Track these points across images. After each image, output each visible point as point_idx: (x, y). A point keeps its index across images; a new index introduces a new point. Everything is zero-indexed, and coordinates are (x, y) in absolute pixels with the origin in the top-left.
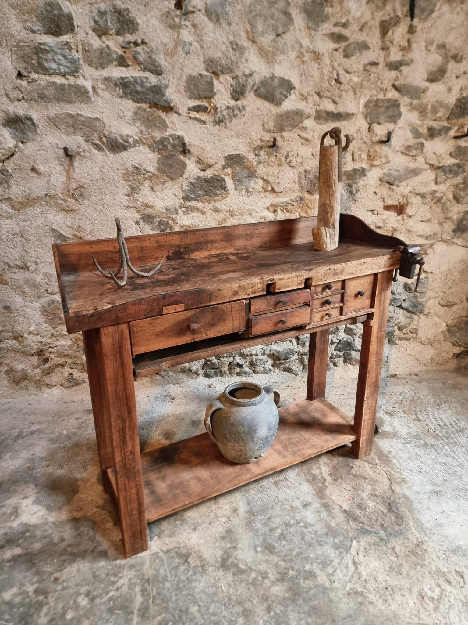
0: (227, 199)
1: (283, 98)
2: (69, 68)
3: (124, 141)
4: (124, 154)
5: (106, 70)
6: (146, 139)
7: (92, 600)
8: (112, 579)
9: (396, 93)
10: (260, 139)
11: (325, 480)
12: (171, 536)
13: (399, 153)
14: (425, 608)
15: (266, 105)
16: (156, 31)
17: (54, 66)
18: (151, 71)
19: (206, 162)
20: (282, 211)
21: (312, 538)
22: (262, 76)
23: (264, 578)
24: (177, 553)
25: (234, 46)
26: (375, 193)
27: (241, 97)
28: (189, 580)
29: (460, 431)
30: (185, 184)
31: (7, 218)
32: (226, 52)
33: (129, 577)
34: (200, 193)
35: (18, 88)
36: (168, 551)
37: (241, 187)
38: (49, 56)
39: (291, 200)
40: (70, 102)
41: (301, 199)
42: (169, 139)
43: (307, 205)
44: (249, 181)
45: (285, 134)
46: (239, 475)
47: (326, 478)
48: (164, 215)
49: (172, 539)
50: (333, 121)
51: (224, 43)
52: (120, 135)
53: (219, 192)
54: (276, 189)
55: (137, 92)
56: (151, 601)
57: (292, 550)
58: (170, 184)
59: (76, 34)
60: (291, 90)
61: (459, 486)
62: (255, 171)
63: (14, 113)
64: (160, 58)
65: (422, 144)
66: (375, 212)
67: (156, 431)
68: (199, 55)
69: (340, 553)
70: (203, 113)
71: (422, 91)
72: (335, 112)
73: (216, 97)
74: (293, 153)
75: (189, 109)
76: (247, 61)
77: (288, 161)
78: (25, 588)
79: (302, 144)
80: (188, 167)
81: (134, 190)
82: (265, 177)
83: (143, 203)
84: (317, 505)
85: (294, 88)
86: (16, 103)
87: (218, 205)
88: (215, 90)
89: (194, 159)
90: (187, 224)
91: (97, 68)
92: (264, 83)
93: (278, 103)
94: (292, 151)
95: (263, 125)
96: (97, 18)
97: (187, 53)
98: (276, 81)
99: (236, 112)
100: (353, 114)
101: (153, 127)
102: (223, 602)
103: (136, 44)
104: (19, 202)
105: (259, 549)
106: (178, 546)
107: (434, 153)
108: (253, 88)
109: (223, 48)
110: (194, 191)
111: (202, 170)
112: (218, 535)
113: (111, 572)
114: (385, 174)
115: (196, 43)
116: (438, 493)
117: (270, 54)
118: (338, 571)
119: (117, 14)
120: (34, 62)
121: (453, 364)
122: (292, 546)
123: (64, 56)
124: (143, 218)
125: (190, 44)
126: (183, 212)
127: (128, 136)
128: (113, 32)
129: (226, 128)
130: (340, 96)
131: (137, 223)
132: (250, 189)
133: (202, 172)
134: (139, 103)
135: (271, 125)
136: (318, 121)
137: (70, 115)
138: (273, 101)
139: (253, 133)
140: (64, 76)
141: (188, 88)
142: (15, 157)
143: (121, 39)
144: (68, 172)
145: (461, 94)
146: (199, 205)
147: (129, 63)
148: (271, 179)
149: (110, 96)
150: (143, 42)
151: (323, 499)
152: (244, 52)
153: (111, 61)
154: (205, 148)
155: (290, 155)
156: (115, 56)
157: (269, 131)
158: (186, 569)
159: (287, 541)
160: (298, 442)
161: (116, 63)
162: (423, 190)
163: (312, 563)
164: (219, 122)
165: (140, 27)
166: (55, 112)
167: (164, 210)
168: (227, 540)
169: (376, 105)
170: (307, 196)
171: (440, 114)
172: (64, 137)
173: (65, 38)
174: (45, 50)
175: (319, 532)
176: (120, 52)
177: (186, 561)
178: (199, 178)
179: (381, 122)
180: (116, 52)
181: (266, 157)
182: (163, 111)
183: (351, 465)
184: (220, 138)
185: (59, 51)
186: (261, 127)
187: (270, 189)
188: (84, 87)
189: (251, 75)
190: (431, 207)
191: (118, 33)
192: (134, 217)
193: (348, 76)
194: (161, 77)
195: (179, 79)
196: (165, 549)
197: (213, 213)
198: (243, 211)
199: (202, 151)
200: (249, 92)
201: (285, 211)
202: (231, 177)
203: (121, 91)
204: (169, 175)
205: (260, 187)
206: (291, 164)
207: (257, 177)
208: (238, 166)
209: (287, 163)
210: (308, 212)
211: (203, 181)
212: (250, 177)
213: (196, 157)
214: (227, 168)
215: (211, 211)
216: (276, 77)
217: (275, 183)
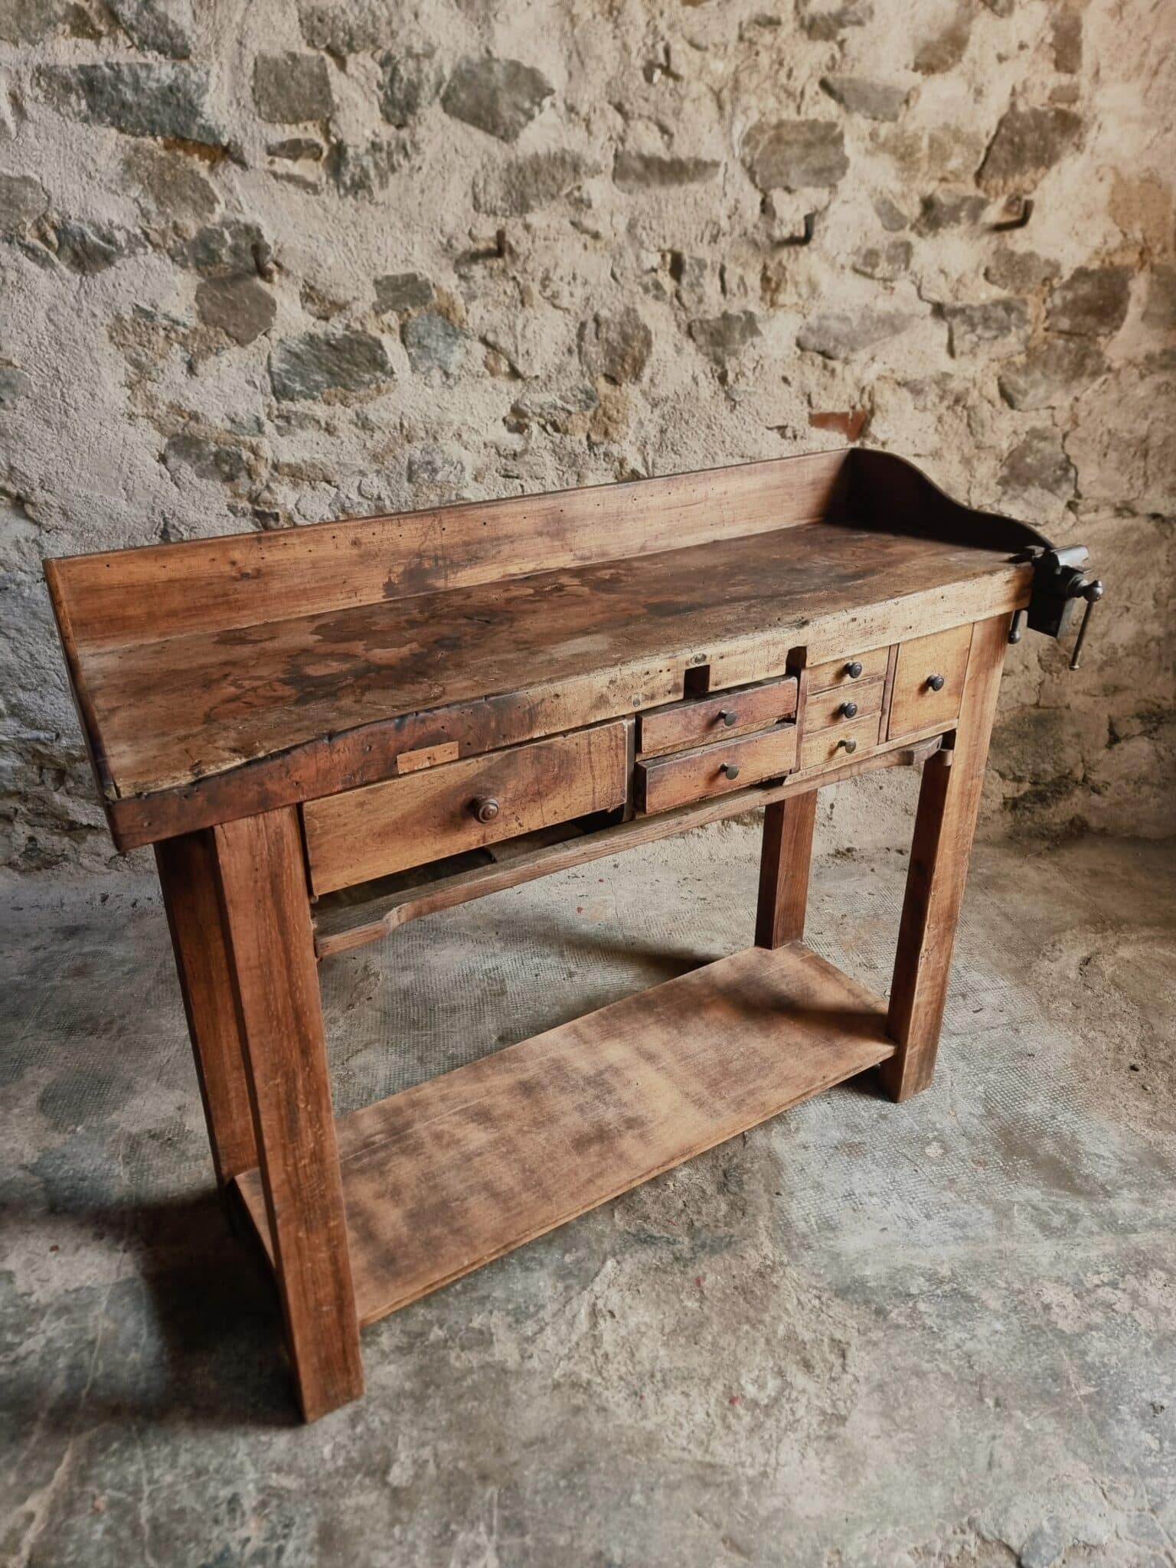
0: (392, 396)
1: (522, 119)
3: (103, 238)
4: (109, 274)
5: (39, 46)
6: (162, 233)
9: (833, 103)
10: (470, 233)
13: (848, 271)
14: (729, 1427)
15: (479, 135)
18: (159, 49)
19: (328, 296)
20: (544, 428)
22: (459, 58)
26: (785, 380)
27: (409, 117)
29: (964, 996)
30: (277, 354)
33: (49, 1334)
34: (318, 378)
37: (428, 364)
39: (562, 398)
41: (590, 396)
42: (221, 235)
43: (605, 413)
44: (449, 346)
45: (533, 219)
48: (228, 437)
50: (663, 183)
52: (92, 223)
53: (367, 377)
54: (521, 367)
55: (125, 106)
58: (234, 354)
60: (543, 96)
61: (912, 1130)
62: (463, 320)
64: (179, 12)
65: (908, 247)
66: (789, 433)
69: (567, 1288)
70: (311, 162)
71: (902, 99)
72: (666, 157)
73: (340, 118)
74: (560, 272)
75: (271, 152)
76: (416, 14)
77: (548, 293)
79: (585, 247)
80: (279, 310)
81: (143, 370)
82: (491, 338)
83: (171, 406)
85: (551, 92)
87: (370, 411)
88: (336, 98)
89: (296, 288)
90: (292, 461)
92: (465, 76)
93: (508, 135)
94: (557, 265)
95: (475, 196)
98: (499, 74)
99: (397, 158)
100: (716, 164)
101: (177, 200)
107: (942, 271)
108: (437, 92)
110: (300, 374)
111: (319, 318)
114: (809, 329)
116: (853, 1149)
118: (549, 1330)
121: (1002, 824)
124: (172, 445)
126: (278, 428)
127: (112, 224)
129: (374, 203)
130: (677, 113)
131: (163, 459)
132: (453, 369)
133: (323, 323)
134: (133, 134)
135: (494, 193)
136: (622, 184)
138: (494, 127)
139: (448, 218)
141: (262, 94)
145: (1013, 105)
146: (320, 411)
147: (101, 28)
148: (505, 342)
154: (321, 259)
155: (555, 277)
157: (492, 212)
162: (914, 373)
164: (353, 188)
167: (228, 425)
169: (778, 139)
170: (606, 388)
171: (954, 163)
178: (311, 340)
179: (793, 187)
181: (488, 282)
182: (202, 158)
184: (361, 230)
186: (469, 202)
187: (504, 367)
189: (429, 54)
190: (940, 419)
192: (150, 444)
193: (695, 55)
194: (185, 64)
195: (237, 69)
197: (357, 431)
198: (435, 427)
199: (315, 265)
200: (430, 104)
201: (549, 428)
202: (398, 337)
203: (84, 102)
204: (231, 329)
205: (480, 362)
206: (557, 302)
207: (467, 337)
208: (413, 306)
209: (548, 299)
210: (611, 430)
211: (324, 348)
212: (450, 336)
213: (301, 283)
214: (384, 312)
215: (352, 427)
216: (497, 60)
217: (517, 352)
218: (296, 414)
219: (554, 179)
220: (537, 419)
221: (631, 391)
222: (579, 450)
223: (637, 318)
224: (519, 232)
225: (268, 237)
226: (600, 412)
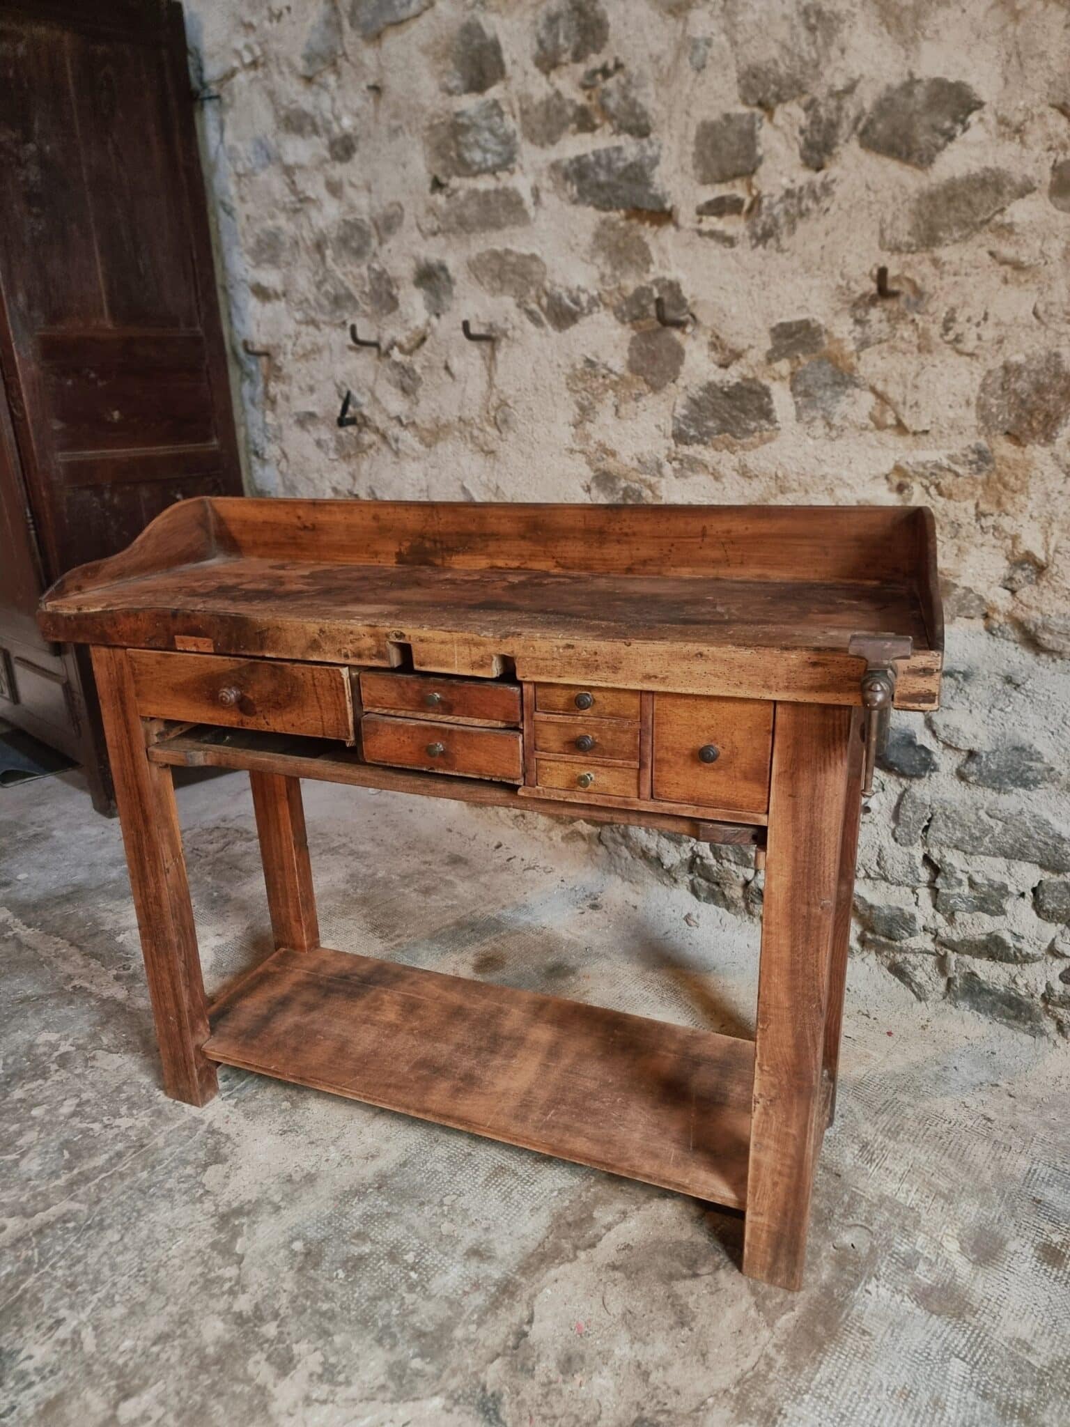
0: (773, 445)
1: (941, 141)
2: (500, 154)
3: (572, 300)
4: (573, 331)
5: (557, 147)
6: (610, 293)
7: (74, 1114)
8: (123, 1110)
11: (593, 1246)
12: (247, 1115)
15: (893, 168)
16: (642, 30)
17: (477, 156)
18: (630, 131)
19: (730, 346)
20: (927, 489)
21: (388, 1314)
22: (881, 88)
23: (231, 1292)
24: (218, 1143)
25: (813, 21)
27: (826, 158)
28: (169, 1195)
30: (681, 400)
31: (414, 459)
32: (789, 44)
33: (137, 1122)
34: (711, 424)
35: (431, 210)
36: (212, 1132)
37: (813, 413)
38: (470, 138)
39: (951, 457)
40: (498, 226)
41: (984, 456)
42: (650, 291)
43: (1000, 478)
44: (836, 395)
45: (943, 253)
46: (398, 1087)
47: (600, 1245)
48: (634, 475)
49: (242, 1121)
51: (785, 17)
52: (567, 289)
53: (753, 425)
54: (906, 422)
55: (600, 186)
56: (104, 1175)
57: (329, 1296)
58: (650, 400)
59: (510, 79)
60: (970, 112)
62: (852, 368)
63: (426, 260)
64: (647, 95)
67: (484, 944)
68: (726, 67)
70: (734, 217)
73: (761, 170)
74: (968, 312)
75: (700, 212)
76: (843, 51)
77: (951, 336)
78: (63, 1043)
79: (1005, 281)
80: (688, 359)
81: (586, 412)
82: (880, 387)
83: (599, 443)
84: (496, 1273)
85: (980, 105)
86: (431, 240)
87: (752, 459)
88: (760, 151)
89: (705, 338)
91: (542, 146)
92: (885, 106)
93: (922, 159)
94: (965, 304)
95: (882, 232)
96: (543, 34)
97: (700, 68)
98: (919, 91)
99: (808, 203)
101: (626, 264)
102: (145, 1265)
103: (606, 73)
104: (427, 430)
105: (298, 1246)
106: (233, 1136)
109: (782, 32)
110: (694, 420)
111: (720, 366)
112: (290, 1170)
113: (135, 1099)
115: (723, 38)
117: (908, 17)
119: (576, 14)
120: (453, 154)
122: (340, 1292)
123: (492, 131)
124: (596, 478)
125: (708, 43)
126: (675, 470)
127: (579, 288)
128: (566, 57)
129: (780, 250)
131: (588, 490)
132: (837, 421)
133: (722, 371)
134: (605, 210)
135: (903, 230)
136: (1061, 202)
137: (495, 254)
138: (909, 155)
139: (850, 259)
140: (494, 173)
141: (700, 159)
142: (427, 344)
143: (581, 69)
144: (489, 370)
146: (708, 455)
147: (598, 121)
148: (894, 392)
149: (557, 200)
150: (619, 66)
151: (523, 1274)
152: (837, 31)
153: (563, 126)
154: (727, 309)
155: (961, 318)
156: (570, 111)
157: (896, 249)
158: (190, 1176)
159: (347, 1277)
160: (595, 1112)
161: (573, 126)
163: (316, 1350)
164: (764, 236)
165: (611, 31)
166: (478, 250)
167: (635, 464)
168: (288, 1188)
170: (1005, 448)
172: (489, 300)
173: (494, 92)
174: (463, 125)
175: (415, 1319)
176: (580, 98)
177: (205, 1166)
178: (710, 388)
180: (572, 102)
181: (885, 327)
182: (650, 225)
183: (704, 1270)
184: (765, 278)
185: (484, 123)
186: (876, 238)
187: (891, 421)
188: (515, 192)
189: (850, 89)
191: (578, 57)
192: (580, 475)
194: (645, 142)
195: (683, 138)
196: (216, 1125)
197: (737, 477)
198: (809, 479)
199: (721, 315)
200: (847, 141)
201: (933, 490)
202: (788, 386)
203: (575, 188)
204: (649, 377)
205: (866, 413)
206: (960, 346)
207: (857, 386)
208: (804, 353)
209: (948, 342)
210: (1004, 499)
211: (719, 395)
212: (839, 384)
213: (710, 333)
214: (777, 360)
215: (735, 474)
216: (919, 81)
217: (904, 403)
218: (687, 456)
219: (969, 204)
220: (919, 479)
221: (1037, 452)
222: (964, 520)
223: (1059, 364)
224: (927, 268)
225: (687, 292)
226: (995, 476)
